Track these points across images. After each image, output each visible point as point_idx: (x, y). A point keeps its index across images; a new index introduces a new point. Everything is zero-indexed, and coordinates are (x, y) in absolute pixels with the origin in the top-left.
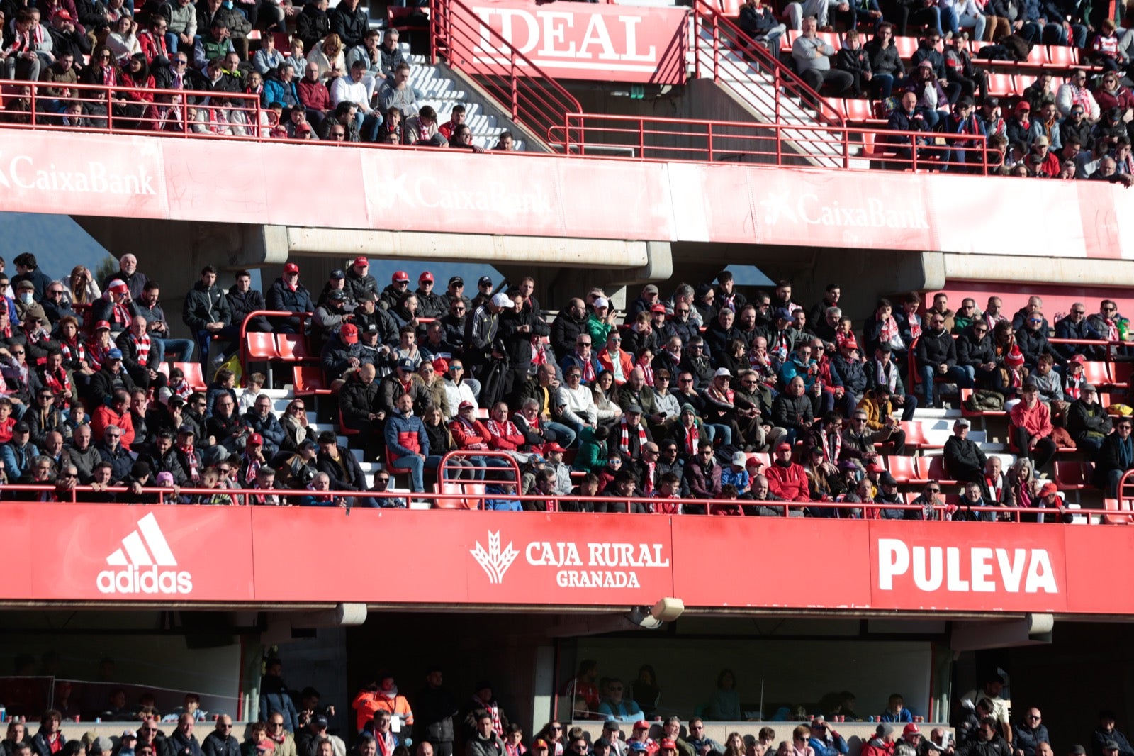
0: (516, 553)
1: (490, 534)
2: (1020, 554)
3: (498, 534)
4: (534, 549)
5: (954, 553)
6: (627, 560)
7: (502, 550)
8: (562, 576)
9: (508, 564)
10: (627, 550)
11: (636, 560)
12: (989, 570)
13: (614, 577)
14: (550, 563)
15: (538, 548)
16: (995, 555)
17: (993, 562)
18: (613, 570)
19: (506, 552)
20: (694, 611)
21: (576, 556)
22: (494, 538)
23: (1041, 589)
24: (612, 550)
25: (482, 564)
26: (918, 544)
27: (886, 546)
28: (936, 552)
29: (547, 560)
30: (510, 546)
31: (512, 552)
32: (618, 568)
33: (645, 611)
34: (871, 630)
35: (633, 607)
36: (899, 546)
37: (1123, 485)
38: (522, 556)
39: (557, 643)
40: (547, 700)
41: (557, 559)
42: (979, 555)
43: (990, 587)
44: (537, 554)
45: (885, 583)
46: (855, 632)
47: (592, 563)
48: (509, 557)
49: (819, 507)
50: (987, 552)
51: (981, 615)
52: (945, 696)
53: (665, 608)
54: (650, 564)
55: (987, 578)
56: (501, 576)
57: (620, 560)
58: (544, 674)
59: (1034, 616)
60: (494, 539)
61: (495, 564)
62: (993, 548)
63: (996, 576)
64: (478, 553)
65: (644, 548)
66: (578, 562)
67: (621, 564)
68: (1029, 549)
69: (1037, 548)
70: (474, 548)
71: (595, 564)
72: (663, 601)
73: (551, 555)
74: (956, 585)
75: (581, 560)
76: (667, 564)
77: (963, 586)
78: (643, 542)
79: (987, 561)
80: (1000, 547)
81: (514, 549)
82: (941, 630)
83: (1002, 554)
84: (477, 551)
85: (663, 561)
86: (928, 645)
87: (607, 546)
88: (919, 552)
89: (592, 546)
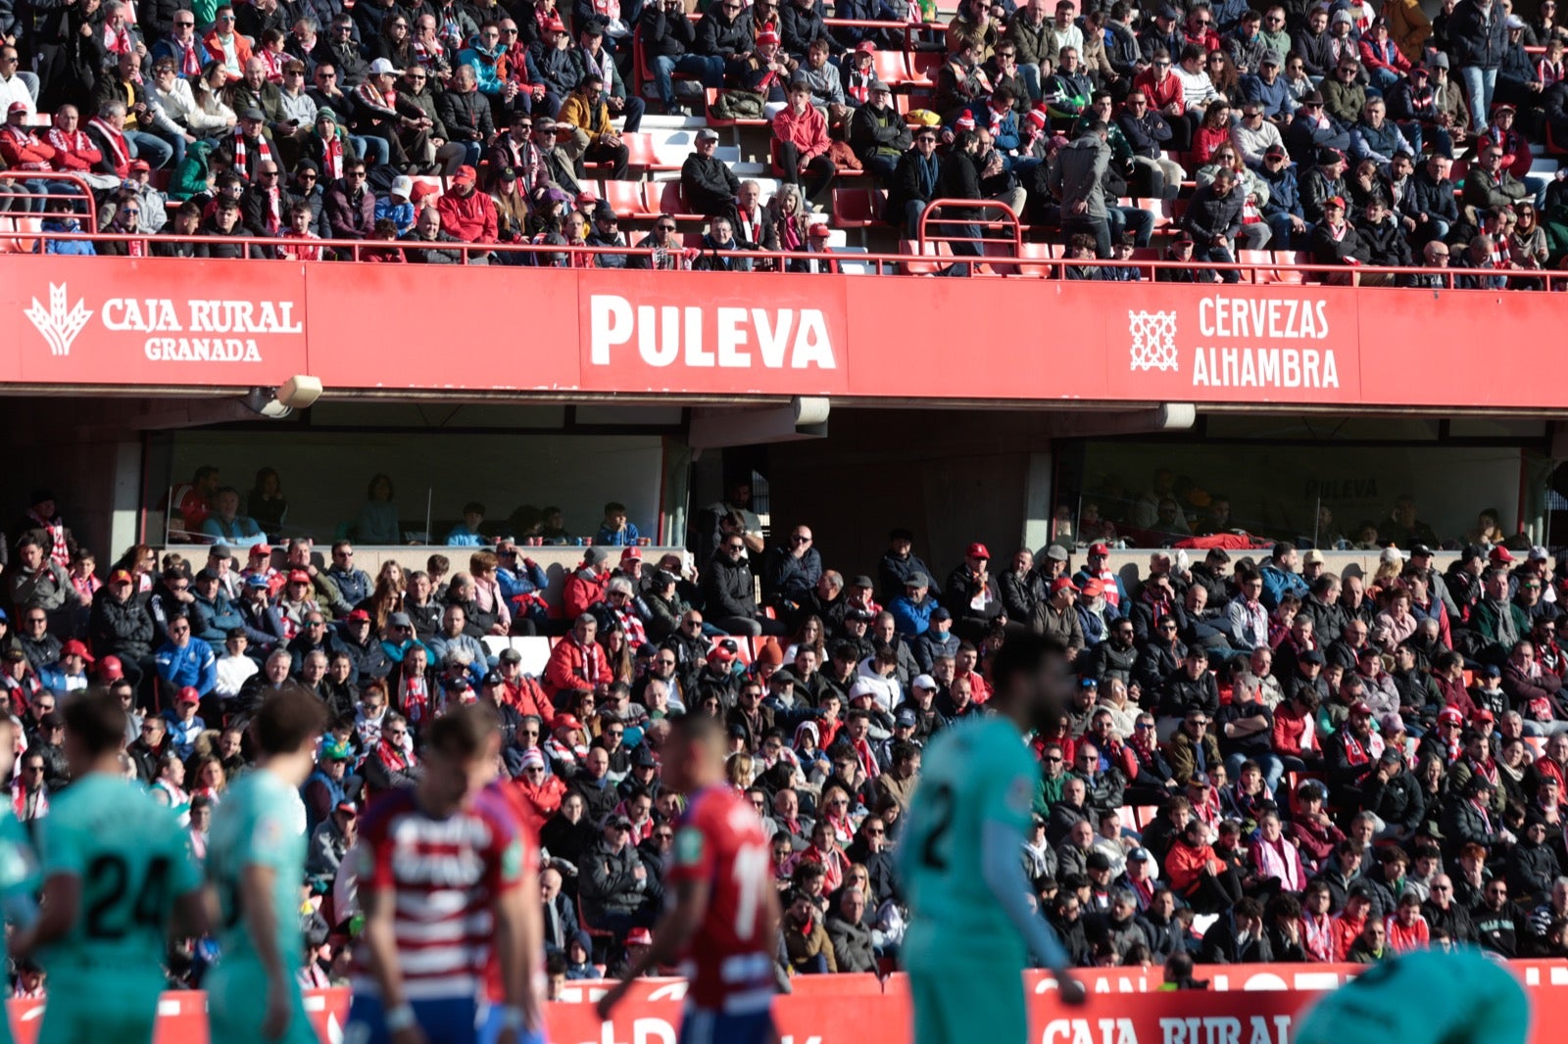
0: (89, 313)
1: (52, 287)
2: (785, 316)
3: (63, 287)
4: (113, 308)
5: (694, 315)
6: (244, 324)
7: (69, 310)
8: (153, 346)
9: (78, 329)
10: (244, 310)
11: (256, 323)
12: (742, 337)
13: (225, 347)
14: (136, 328)
15: (120, 307)
16: (751, 317)
17: (748, 326)
18: (223, 337)
19: (75, 311)
20: (336, 394)
21: (172, 318)
22: (58, 292)
23: (813, 364)
24: (222, 310)
25: (42, 329)
26: (646, 302)
27: (601, 305)
28: (670, 314)
29: (132, 323)
30: (81, 304)
31: (83, 312)
32: (231, 334)
33: (267, 393)
34: (579, 420)
35: (252, 388)
36: (620, 304)
37: (925, 220)
38: (96, 319)
39: (145, 437)
40: (131, 516)
41: (146, 321)
42: (729, 317)
43: (744, 360)
44: (118, 315)
45: (600, 356)
46: (559, 423)
47: (195, 327)
48: (78, 319)
49: (510, 251)
50: (741, 314)
51: (730, 400)
52: (680, 511)
53: (296, 389)
54: (275, 328)
55: (740, 349)
56: (67, 345)
57: (233, 324)
58: (127, 481)
59: (803, 401)
60: (58, 294)
61: (60, 328)
62: (749, 307)
63: (752, 346)
64: (36, 313)
65: (267, 307)
66: (175, 327)
67: (235, 329)
68: (797, 308)
69: (809, 306)
70: (30, 307)
71: (200, 329)
72: (292, 380)
73: (138, 317)
74: (697, 358)
75: (180, 323)
76: (299, 328)
77: (707, 360)
78: (266, 299)
79: (739, 326)
80: (757, 306)
81: (87, 308)
82: (676, 420)
83: (760, 316)
84: (34, 311)
85: (293, 325)
86: (657, 440)
87: (215, 304)
88: (647, 313)
89: (194, 304)
